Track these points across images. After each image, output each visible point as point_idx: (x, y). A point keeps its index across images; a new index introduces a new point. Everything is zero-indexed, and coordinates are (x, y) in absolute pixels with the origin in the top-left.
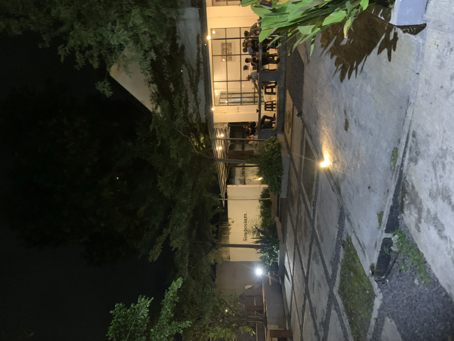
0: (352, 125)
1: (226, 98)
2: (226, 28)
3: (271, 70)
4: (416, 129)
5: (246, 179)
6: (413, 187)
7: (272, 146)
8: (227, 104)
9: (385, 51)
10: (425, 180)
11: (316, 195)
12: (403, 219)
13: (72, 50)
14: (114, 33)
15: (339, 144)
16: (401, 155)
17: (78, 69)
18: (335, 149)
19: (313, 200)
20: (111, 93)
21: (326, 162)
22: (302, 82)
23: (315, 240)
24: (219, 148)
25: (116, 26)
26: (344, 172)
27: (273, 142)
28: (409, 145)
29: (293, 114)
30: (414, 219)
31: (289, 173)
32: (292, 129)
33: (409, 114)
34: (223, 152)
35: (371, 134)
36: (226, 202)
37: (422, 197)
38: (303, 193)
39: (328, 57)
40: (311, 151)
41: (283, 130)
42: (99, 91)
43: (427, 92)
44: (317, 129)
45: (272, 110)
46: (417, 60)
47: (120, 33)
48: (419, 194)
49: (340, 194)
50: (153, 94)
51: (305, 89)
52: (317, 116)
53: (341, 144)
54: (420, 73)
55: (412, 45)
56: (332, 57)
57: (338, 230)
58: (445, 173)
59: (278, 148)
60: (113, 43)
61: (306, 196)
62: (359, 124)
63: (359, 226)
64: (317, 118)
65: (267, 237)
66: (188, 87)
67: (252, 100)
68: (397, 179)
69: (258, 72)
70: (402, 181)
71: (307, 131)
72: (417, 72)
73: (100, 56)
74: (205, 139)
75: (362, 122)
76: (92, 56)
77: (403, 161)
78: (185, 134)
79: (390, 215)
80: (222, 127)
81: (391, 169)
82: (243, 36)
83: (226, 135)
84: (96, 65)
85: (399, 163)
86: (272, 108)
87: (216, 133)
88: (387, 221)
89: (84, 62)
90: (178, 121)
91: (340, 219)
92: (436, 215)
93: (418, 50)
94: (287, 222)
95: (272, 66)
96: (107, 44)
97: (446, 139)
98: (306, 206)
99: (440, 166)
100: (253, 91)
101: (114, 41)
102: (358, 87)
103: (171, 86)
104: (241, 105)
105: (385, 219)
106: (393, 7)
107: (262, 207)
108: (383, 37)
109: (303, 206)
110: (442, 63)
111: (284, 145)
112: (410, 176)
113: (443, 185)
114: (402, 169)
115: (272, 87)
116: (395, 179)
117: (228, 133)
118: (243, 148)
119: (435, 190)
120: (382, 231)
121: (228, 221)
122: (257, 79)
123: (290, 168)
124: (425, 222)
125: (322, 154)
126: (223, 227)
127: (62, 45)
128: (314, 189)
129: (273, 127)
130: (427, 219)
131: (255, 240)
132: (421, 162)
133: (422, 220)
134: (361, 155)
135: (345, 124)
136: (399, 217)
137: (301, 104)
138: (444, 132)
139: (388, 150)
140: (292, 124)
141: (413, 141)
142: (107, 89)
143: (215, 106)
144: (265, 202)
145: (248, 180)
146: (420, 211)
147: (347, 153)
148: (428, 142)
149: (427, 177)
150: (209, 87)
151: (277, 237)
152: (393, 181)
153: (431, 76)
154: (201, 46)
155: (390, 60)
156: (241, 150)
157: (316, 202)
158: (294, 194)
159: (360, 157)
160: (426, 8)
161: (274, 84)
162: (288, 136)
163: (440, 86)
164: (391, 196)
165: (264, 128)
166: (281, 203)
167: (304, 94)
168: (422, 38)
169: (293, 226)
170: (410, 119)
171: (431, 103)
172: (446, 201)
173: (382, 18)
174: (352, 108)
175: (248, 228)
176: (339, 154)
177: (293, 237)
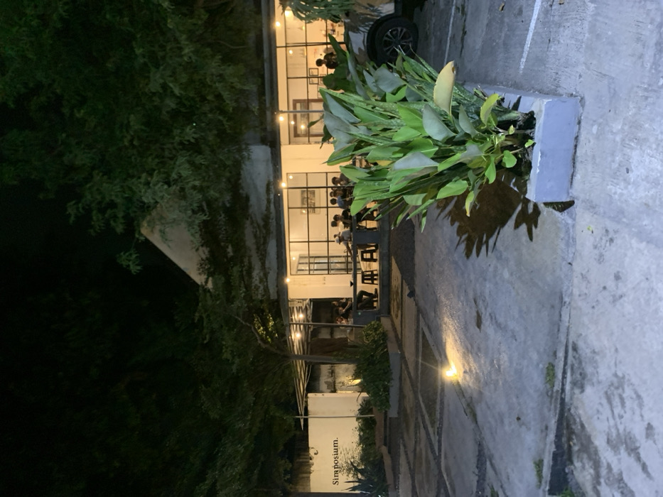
0: (486, 322)
1: (306, 263)
2: (307, 173)
3: (370, 229)
4: (577, 340)
5: (337, 381)
6: (583, 426)
7: (374, 337)
8: (307, 272)
9: (524, 227)
10: (598, 418)
11: (441, 418)
12: (572, 474)
13: (87, 207)
14: (149, 187)
15: (469, 347)
16: (560, 376)
17: (93, 234)
18: (464, 353)
19: (437, 425)
20: (139, 268)
21: (453, 371)
22: (413, 249)
23: (442, 491)
24: (296, 336)
25: (152, 178)
26: (479, 387)
27: (376, 329)
28: (569, 362)
29: (402, 291)
30: (589, 477)
31: (400, 378)
32: (402, 312)
33: (565, 318)
34: (302, 342)
35: (514, 337)
36: (306, 421)
37: (597, 443)
38: (421, 412)
39: (447, 222)
40: (431, 350)
41: (389, 313)
42: (122, 265)
43: (586, 291)
44: (438, 319)
45: (373, 283)
46: (568, 245)
47: (156, 188)
48: (593, 439)
49: (476, 422)
50: (202, 260)
51: (417, 260)
52: (437, 300)
53: (472, 345)
54: (573, 264)
55: (558, 225)
56: (452, 224)
57: (477, 478)
58: (625, 412)
59: (383, 339)
60: (146, 201)
61: (427, 417)
62: (496, 322)
63: (508, 479)
64: (437, 302)
65: (369, 480)
66: (254, 253)
67: (343, 266)
68: (558, 411)
69: (351, 230)
70: (566, 415)
71: (424, 318)
72: (569, 261)
73: (126, 217)
74: (275, 324)
75: (501, 320)
76: (115, 217)
77: (563, 385)
78: (246, 321)
79: (553, 466)
80: (300, 305)
81: (547, 395)
82: (330, 184)
83: (307, 315)
84: (120, 229)
85: (557, 387)
86: (373, 280)
87: (292, 312)
88: (549, 476)
89: (102, 225)
90: (237, 303)
91: (478, 460)
92: (621, 474)
93: (567, 231)
94: (399, 456)
95: (371, 224)
96: (137, 200)
97: (620, 362)
98: (428, 434)
99: (616, 401)
100: (346, 254)
101: (148, 197)
102: (491, 269)
103: (230, 249)
104: (328, 274)
105: (546, 471)
106: (529, 179)
107: (361, 429)
108: (519, 208)
109: (422, 431)
110: (601, 255)
111: (391, 335)
112: (576, 408)
113: (625, 430)
114: (563, 396)
115: (372, 252)
116: (555, 410)
117: (310, 312)
118: (332, 334)
119: (614, 435)
120: (544, 491)
121: (308, 451)
122: (351, 240)
123: (401, 371)
124: (606, 484)
125: (446, 357)
126: (301, 460)
127: (74, 202)
128: (438, 407)
129: (375, 307)
130: (608, 478)
131: (352, 485)
132: (589, 390)
133: (602, 480)
134: (502, 367)
135: (476, 318)
136: (567, 471)
137: (412, 279)
138: (616, 350)
139: (541, 366)
140: (401, 306)
141: (574, 357)
142: (134, 263)
143: (291, 275)
144: (365, 420)
145: (340, 383)
146: (597, 465)
147: (483, 362)
148: (596, 362)
149: (601, 414)
150: (283, 250)
151: (384, 480)
152: (552, 412)
153: (588, 271)
154: (272, 196)
155: (531, 239)
156: (328, 337)
157: (441, 428)
158: (409, 411)
159: (502, 370)
160: (572, 182)
161: (374, 248)
162: (397, 322)
163: (602, 286)
164: (552, 437)
165: (362, 308)
166: (390, 424)
167: (416, 267)
168: (571, 217)
169: (409, 463)
170: (567, 324)
171: (593, 307)
172: (632, 455)
173: (516, 189)
174: (485, 297)
175: (340, 462)
176: (471, 360)
177: (409, 482)
